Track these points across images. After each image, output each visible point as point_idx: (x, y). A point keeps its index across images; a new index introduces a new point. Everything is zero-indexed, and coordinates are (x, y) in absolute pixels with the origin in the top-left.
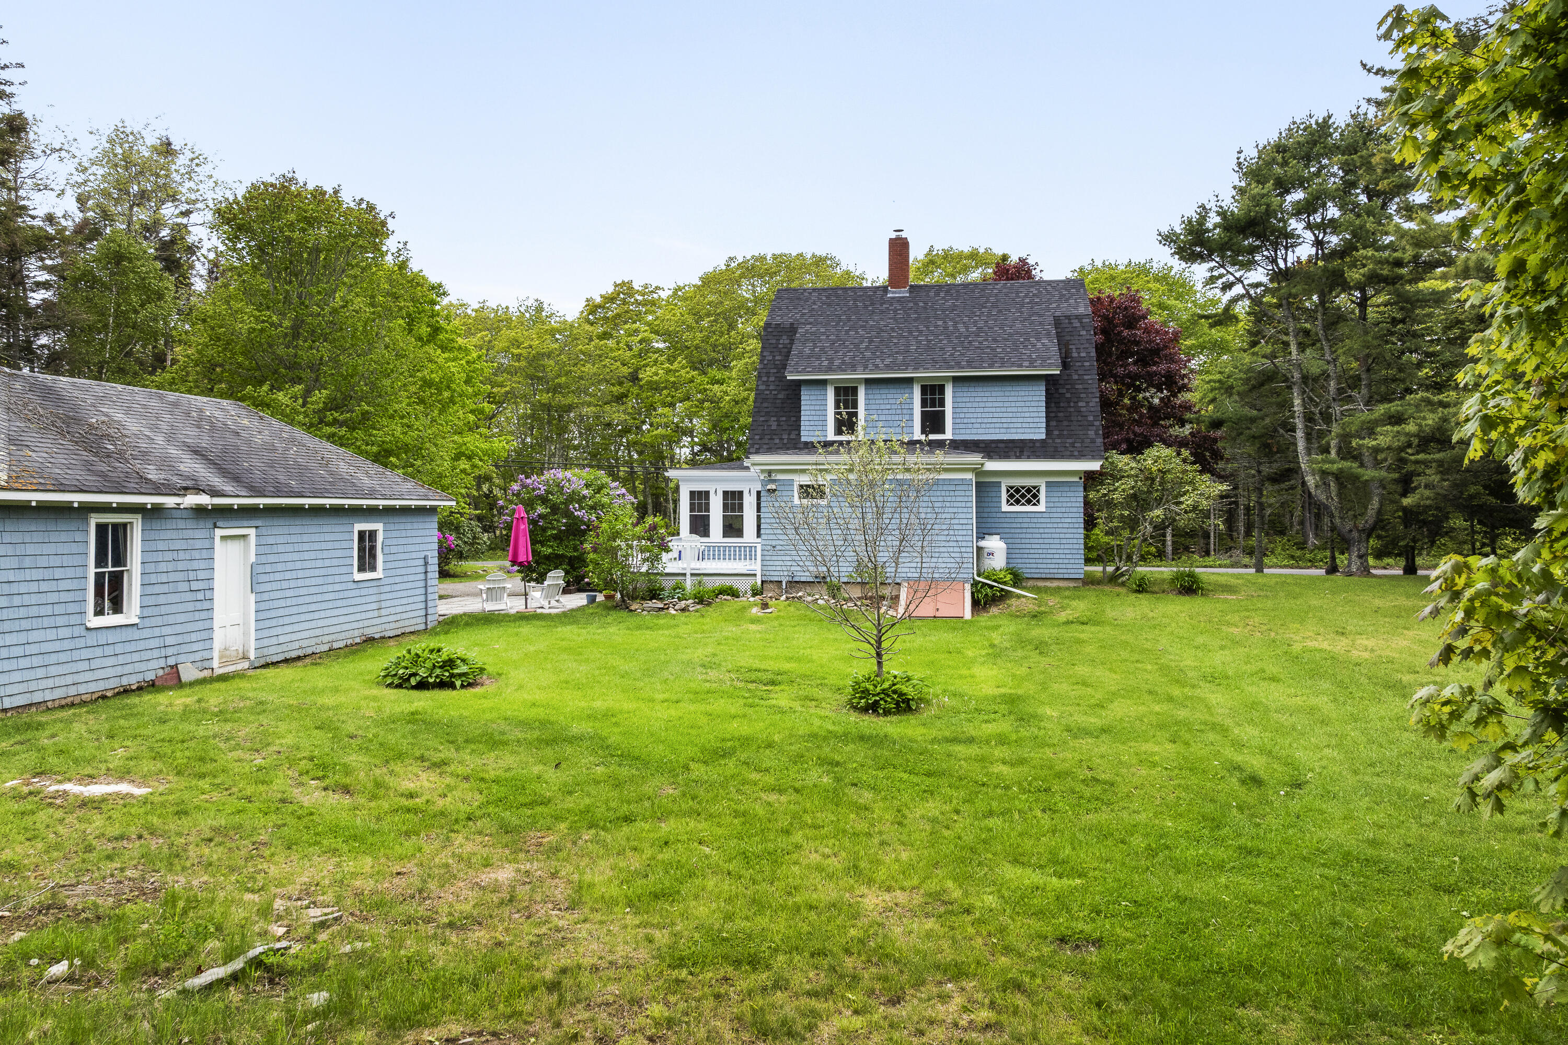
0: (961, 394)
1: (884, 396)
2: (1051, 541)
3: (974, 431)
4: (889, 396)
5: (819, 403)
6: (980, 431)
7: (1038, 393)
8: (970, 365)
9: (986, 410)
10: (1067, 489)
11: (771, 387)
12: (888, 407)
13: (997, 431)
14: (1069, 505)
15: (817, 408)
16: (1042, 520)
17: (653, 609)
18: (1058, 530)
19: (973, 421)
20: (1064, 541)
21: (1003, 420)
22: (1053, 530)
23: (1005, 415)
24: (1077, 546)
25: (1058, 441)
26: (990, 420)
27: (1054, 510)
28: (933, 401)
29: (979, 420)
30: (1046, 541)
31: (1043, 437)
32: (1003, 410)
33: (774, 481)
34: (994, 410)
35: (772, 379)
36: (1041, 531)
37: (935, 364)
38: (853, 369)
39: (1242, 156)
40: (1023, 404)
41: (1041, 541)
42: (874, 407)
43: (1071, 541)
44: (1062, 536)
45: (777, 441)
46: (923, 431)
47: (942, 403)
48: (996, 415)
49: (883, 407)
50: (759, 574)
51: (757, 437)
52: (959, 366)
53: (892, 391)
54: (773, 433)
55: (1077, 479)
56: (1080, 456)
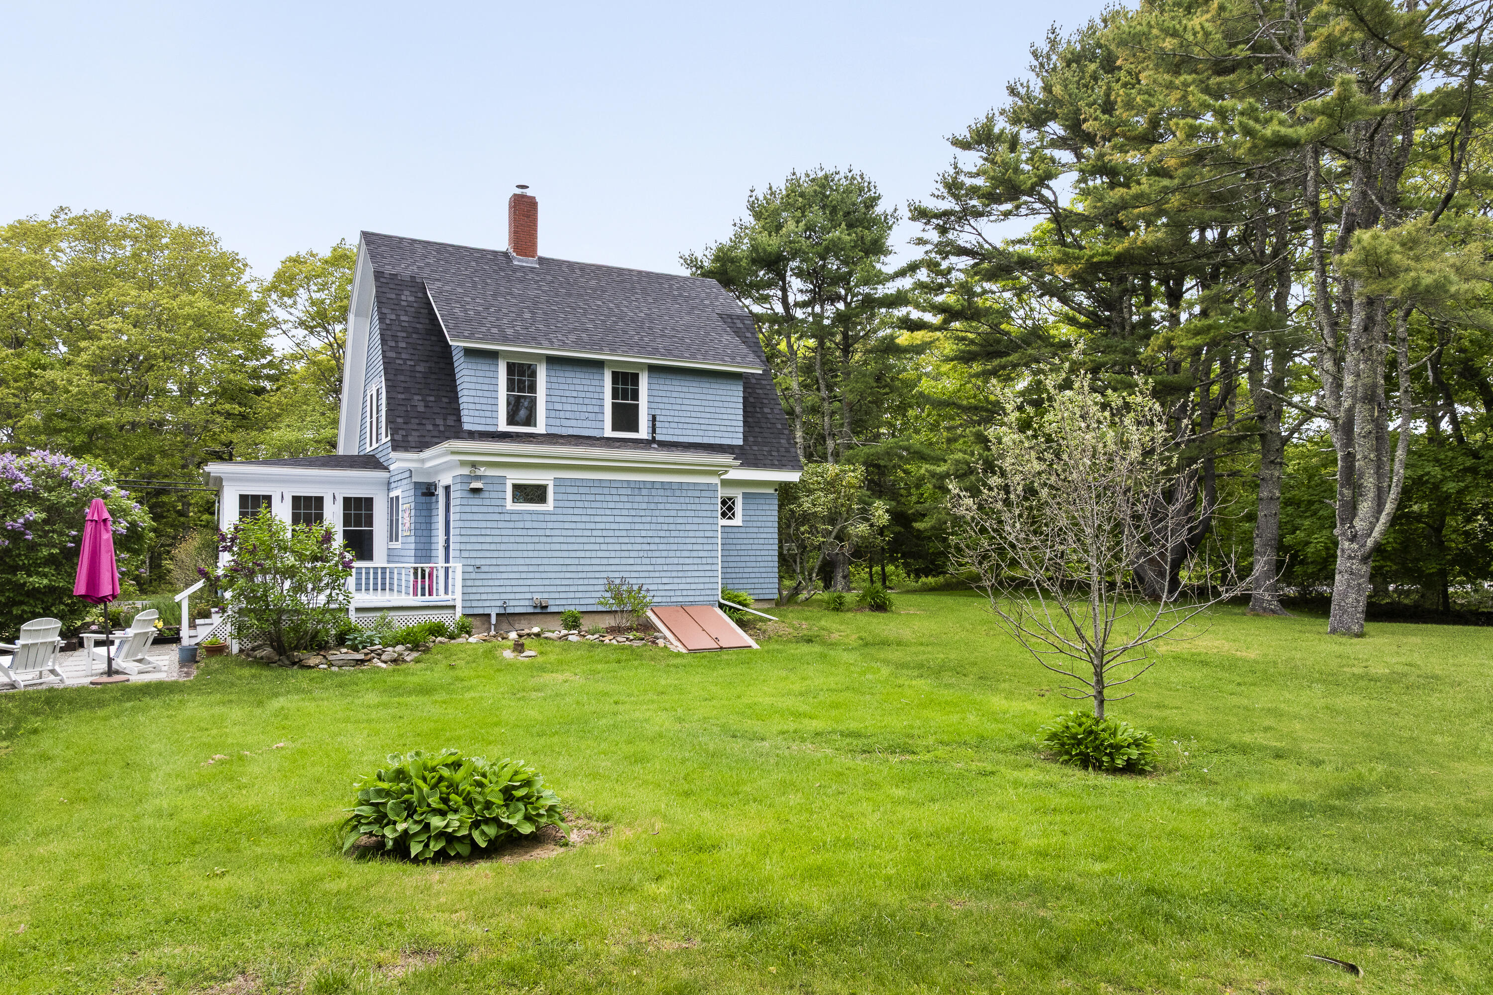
0: (657, 387)
1: (569, 381)
2: (747, 559)
3: (671, 431)
4: (576, 381)
5: (487, 381)
6: (677, 432)
7: (736, 393)
8: (669, 353)
9: (684, 407)
10: (762, 501)
11: (404, 356)
12: (575, 394)
13: (695, 433)
14: (764, 518)
15: (486, 387)
16: (739, 536)
17: (347, 663)
18: (754, 547)
19: (670, 419)
20: (759, 559)
21: (701, 421)
22: (749, 547)
23: (703, 415)
24: (771, 564)
25: (755, 448)
26: (687, 420)
27: (750, 524)
28: (625, 392)
29: (676, 419)
30: (743, 559)
31: (741, 442)
32: (702, 409)
33: (479, 478)
34: (691, 408)
35: (403, 345)
36: (738, 547)
37: (630, 347)
38: (533, 340)
39: (754, 194)
40: (720, 404)
41: (738, 559)
42: (557, 392)
43: (766, 558)
44: (758, 553)
45: (430, 427)
46: (614, 429)
47: (635, 395)
48: (693, 414)
49: (568, 393)
50: (459, 604)
51: (400, 420)
52: (655, 352)
53: (579, 375)
54: (421, 416)
55: (772, 491)
56: (780, 466)
